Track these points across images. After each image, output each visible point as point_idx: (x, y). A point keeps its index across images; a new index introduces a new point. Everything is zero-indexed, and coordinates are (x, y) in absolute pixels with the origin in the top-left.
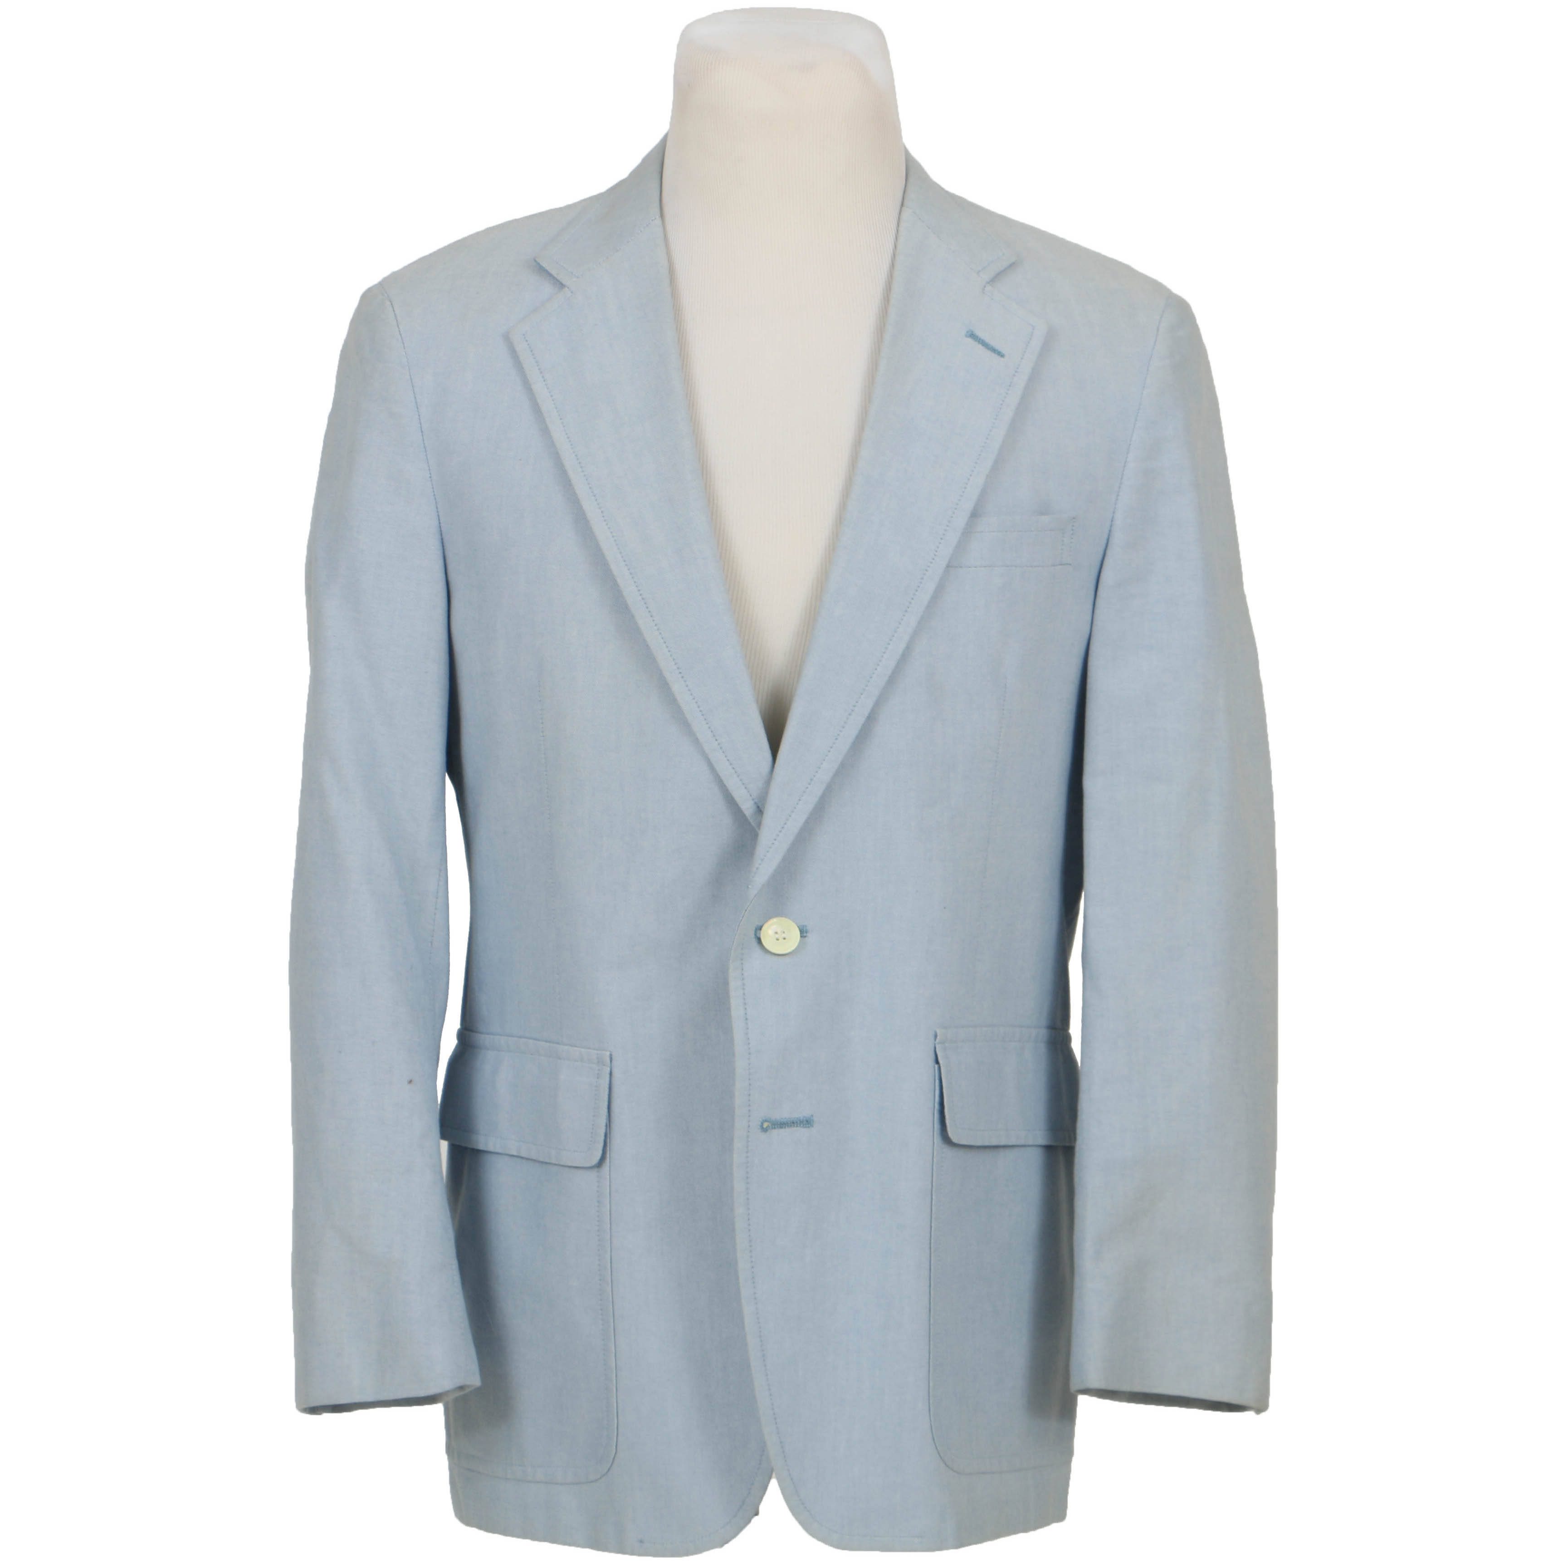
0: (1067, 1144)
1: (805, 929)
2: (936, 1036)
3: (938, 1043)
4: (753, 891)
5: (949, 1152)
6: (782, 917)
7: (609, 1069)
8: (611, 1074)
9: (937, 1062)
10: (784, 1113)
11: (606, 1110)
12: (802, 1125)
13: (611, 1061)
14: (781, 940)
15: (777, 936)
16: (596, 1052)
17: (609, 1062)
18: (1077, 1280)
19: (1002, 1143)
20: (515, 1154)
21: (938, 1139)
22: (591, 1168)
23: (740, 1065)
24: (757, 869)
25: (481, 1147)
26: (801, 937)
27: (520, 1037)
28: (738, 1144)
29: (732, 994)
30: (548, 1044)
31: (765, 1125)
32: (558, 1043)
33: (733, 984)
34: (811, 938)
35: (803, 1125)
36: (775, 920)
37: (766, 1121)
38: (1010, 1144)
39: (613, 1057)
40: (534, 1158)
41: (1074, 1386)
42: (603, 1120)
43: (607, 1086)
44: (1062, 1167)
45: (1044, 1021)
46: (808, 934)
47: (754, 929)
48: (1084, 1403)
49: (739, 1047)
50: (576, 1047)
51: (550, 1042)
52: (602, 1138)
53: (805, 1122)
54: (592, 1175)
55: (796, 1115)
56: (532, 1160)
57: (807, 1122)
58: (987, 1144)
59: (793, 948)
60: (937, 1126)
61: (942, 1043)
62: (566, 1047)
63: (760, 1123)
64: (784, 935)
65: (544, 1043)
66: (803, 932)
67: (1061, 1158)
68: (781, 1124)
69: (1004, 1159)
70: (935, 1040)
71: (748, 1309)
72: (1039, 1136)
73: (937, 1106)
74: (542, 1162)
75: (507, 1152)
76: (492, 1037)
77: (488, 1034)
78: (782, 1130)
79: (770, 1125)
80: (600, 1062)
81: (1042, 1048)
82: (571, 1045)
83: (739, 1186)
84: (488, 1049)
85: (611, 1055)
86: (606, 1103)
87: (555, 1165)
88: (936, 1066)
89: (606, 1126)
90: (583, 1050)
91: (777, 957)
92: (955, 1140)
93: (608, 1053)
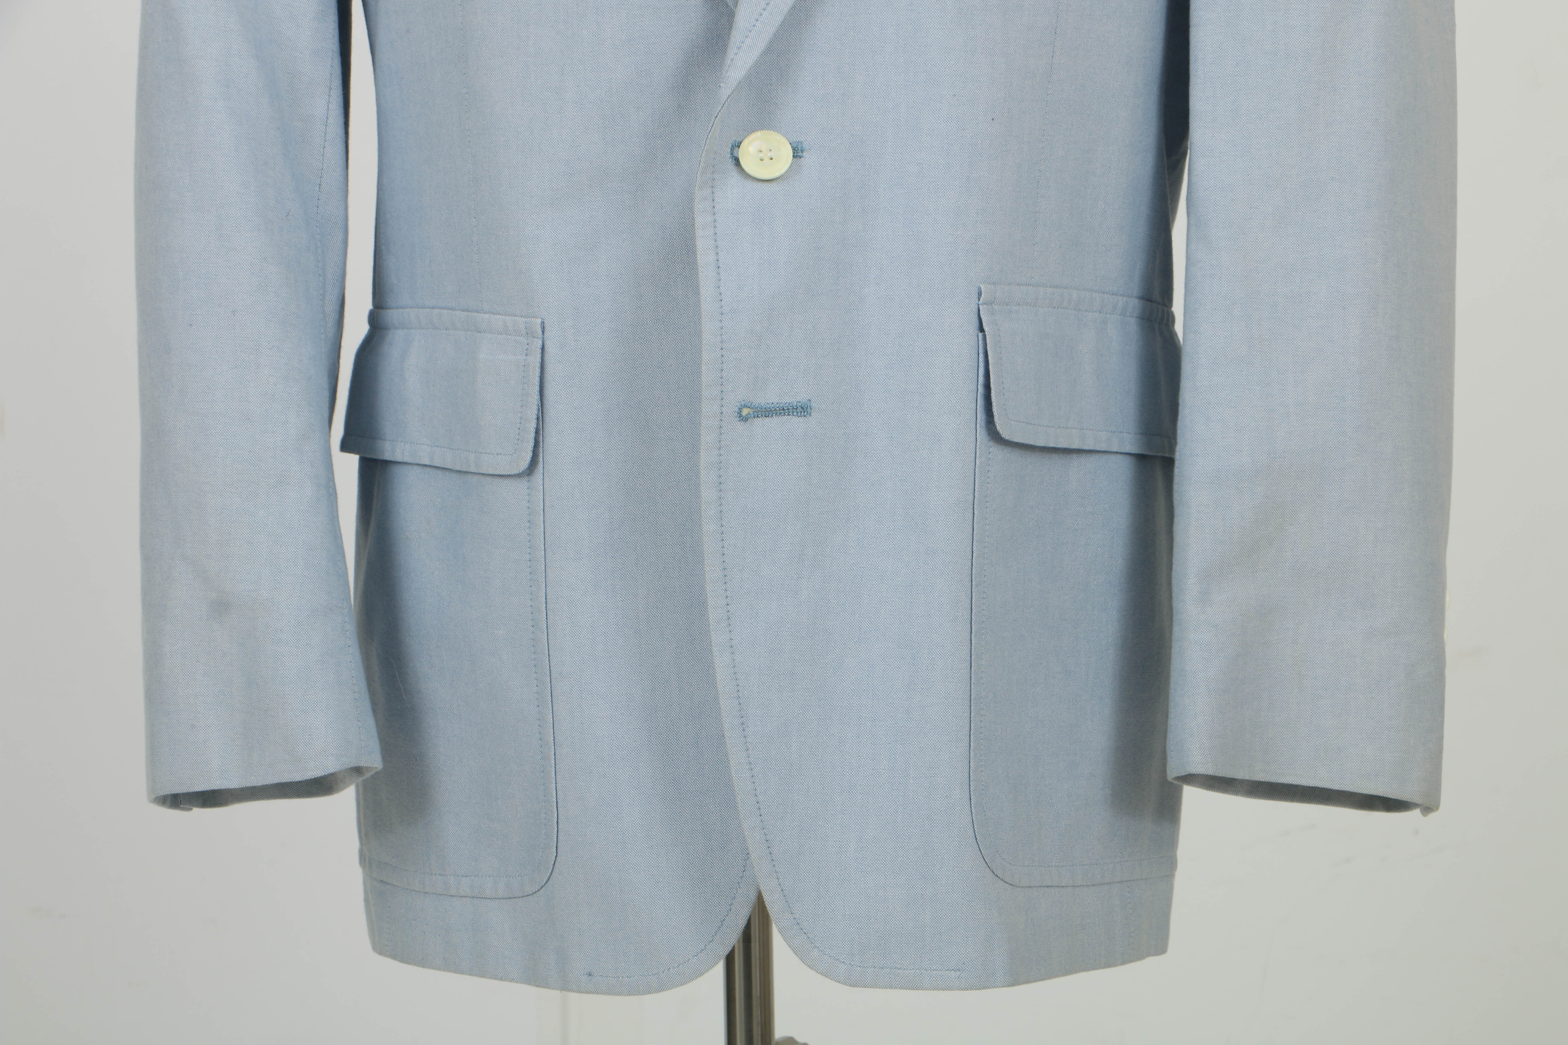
0: (1167, 455)
1: (799, 147)
2: (980, 294)
3: (983, 304)
4: (725, 91)
5: (998, 453)
6: (769, 129)
7: (540, 342)
8: (543, 349)
9: (981, 329)
10: (770, 397)
11: (537, 397)
12: (795, 414)
13: (543, 332)
14: (766, 160)
15: (761, 155)
16: (524, 320)
17: (540, 332)
18: (1176, 629)
19: (1075, 446)
20: (427, 463)
21: (982, 433)
22: (519, 476)
23: (709, 328)
24: (732, 60)
25: (388, 456)
26: (793, 156)
27: (434, 308)
28: (707, 438)
29: (699, 233)
30: (465, 313)
31: (745, 412)
32: (478, 312)
33: (700, 220)
34: (809, 158)
35: (797, 413)
36: (759, 134)
37: (745, 406)
38: (1086, 448)
39: (546, 325)
40: (450, 467)
41: (1173, 772)
42: (533, 412)
43: (538, 365)
44: (1160, 485)
45: (1135, 288)
46: (804, 154)
47: (730, 146)
48: (1191, 795)
49: (707, 305)
50: (499, 314)
51: (468, 310)
52: (533, 435)
53: (799, 409)
54: (521, 485)
55: (787, 400)
56: (448, 469)
57: (803, 410)
58: (1052, 445)
59: (783, 171)
60: (981, 416)
61: (989, 303)
62: (487, 316)
63: (737, 409)
64: (770, 154)
65: (460, 312)
66: (797, 152)
67: (1159, 473)
68: (767, 412)
69: (1078, 467)
70: (979, 300)
71: (721, 661)
72: (1129, 442)
73: (981, 389)
74: (460, 472)
75: (417, 462)
76: (401, 310)
77: (397, 308)
78: (767, 420)
79: (751, 413)
80: (530, 333)
81: (1133, 326)
82: (493, 313)
83: (708, 494)
84: (397, 329)
85: (543, 323)
86: (537, 388)
87: (475, 474)
88: (980, 335)
89: (538, 419)
90: (507, 318)
91: (760, 184)
92: (1005, 434)
93: (539, 321)
